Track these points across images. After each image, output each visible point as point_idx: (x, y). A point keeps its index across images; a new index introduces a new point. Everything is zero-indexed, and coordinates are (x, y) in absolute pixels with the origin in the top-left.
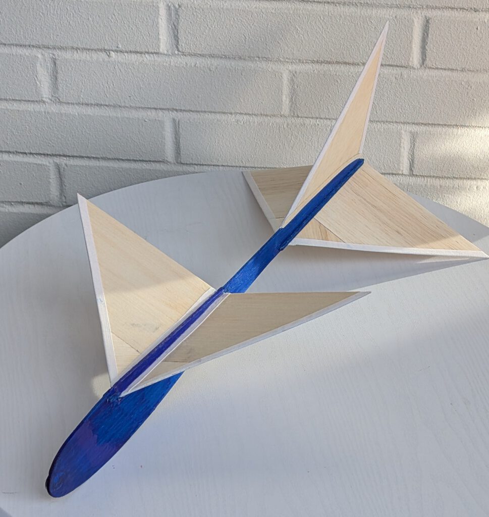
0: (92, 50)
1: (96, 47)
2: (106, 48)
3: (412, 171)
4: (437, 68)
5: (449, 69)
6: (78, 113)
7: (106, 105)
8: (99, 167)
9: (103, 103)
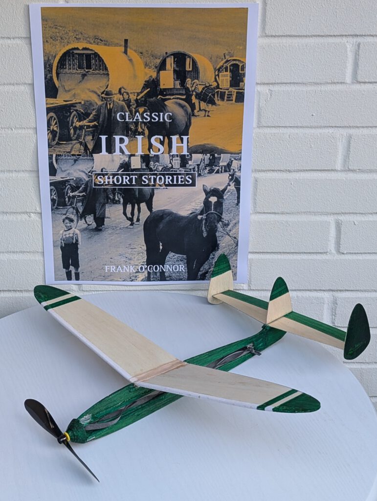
0: (17, 213)
1: (20, 211)
2: (27, 210)
3: (250, 286)
4: (264, 213)
5: (273, 213)
6: (7, 260)
7: (28, 252)
8: (22, 297)
9: (25, 251)
